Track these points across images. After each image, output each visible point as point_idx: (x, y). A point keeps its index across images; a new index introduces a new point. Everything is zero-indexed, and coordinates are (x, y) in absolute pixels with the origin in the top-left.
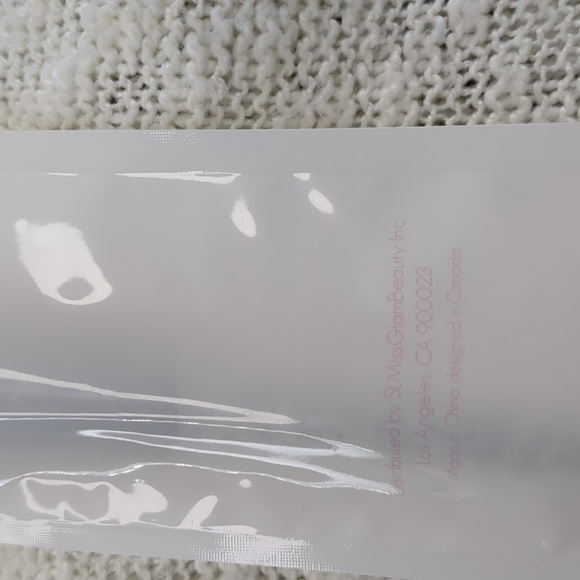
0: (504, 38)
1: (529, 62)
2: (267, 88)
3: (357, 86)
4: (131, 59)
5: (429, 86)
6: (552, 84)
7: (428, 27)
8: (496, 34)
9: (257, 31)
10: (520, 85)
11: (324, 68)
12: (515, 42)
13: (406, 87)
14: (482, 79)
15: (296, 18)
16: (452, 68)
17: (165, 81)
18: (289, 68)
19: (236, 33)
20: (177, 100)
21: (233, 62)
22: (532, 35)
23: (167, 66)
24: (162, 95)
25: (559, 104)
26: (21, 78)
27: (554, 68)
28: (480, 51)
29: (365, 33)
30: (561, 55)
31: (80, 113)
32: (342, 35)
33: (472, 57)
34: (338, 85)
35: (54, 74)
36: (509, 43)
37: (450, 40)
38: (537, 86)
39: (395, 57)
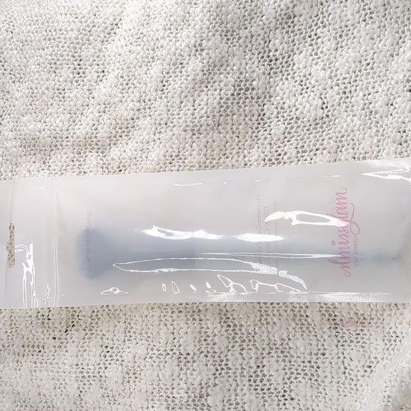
0: (288, 141)
1: (296, 148)
2: (217, 158)
3: (245, 157)
4: (176, 151)
5: (267, 156)
6: (303, 154)
7: (266, 138)
8: (286, 140)
9: (214, 141)
10: (294, 154)
11: (234, 151)
12: (292, 142)
13: (260, 156)
14: (283, 153)
15: (225, 137)
16: (273, 150)
17: (187, 157)
18: (223, 152)
19: (208, 142)
20: (191, 163)
21: (207, 151)
22: (297, 140)
23: (187, 152)
24: (186, 161)
25: (306, 160)
26: (141, 157)
27: (303, 149)
28: (281, 145)
29: (247, 141)
30: (306, 145)
31: (161, 167)
32: (239, 142)
33: (279, 147)
34: (239, 156)
35: (153, 155)
36: (290, 143)
37: (272, 142)
38: (299, 155)
39: (256, 147)
